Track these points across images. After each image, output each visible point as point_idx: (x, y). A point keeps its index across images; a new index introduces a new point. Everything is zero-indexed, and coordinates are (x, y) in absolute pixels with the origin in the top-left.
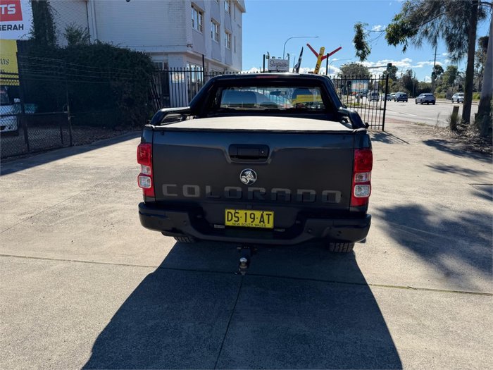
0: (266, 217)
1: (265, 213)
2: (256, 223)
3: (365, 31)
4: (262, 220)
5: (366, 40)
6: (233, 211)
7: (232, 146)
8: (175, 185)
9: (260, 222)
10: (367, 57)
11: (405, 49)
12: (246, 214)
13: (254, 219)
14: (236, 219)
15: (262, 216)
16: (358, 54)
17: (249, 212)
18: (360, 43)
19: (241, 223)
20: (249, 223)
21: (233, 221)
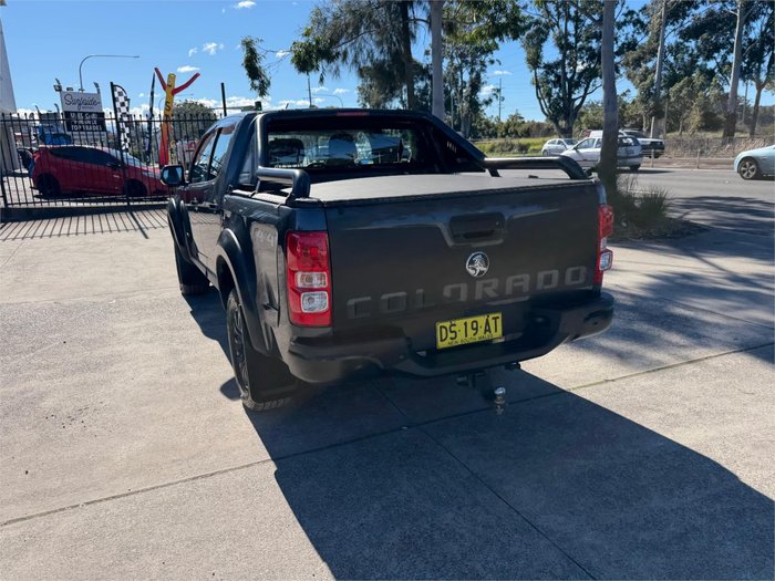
0: (492, 323)
1: (491, 316)
2: (481, 335)
3: (258, 51)
4: (487, 330)
5: (262, 64)
6: (447, 324)
7: (454, 221)
8: (369, 298)
9: (486, 331)
10: (269, 90)
11: (322, 80)
12: (466, 324)
13: (477, 329)
14: (453, 335)
15: (487, 323)
16: (253, 86)
17: (469, 321)
18: (253, 70)
19: (461, 339)
20: (472, 337)
21: (448, 340)
